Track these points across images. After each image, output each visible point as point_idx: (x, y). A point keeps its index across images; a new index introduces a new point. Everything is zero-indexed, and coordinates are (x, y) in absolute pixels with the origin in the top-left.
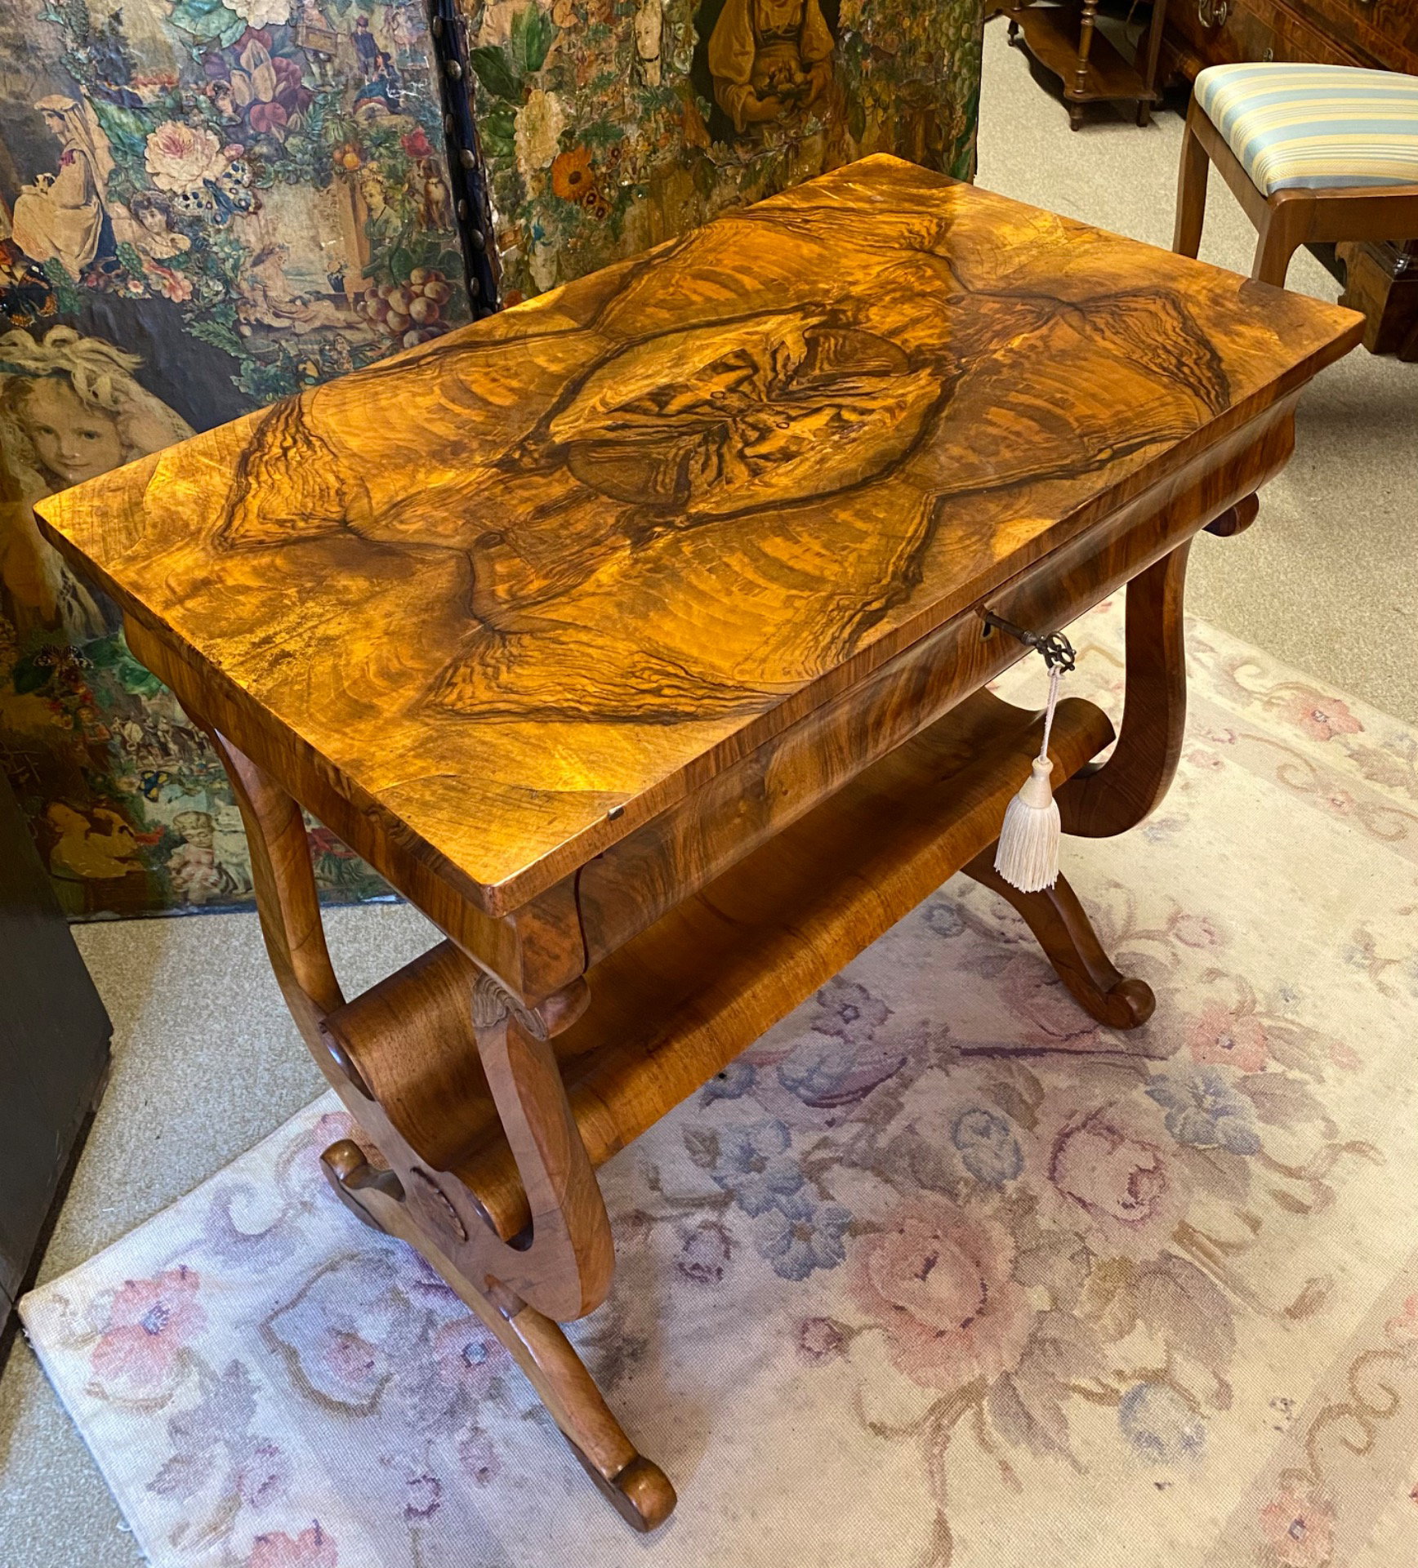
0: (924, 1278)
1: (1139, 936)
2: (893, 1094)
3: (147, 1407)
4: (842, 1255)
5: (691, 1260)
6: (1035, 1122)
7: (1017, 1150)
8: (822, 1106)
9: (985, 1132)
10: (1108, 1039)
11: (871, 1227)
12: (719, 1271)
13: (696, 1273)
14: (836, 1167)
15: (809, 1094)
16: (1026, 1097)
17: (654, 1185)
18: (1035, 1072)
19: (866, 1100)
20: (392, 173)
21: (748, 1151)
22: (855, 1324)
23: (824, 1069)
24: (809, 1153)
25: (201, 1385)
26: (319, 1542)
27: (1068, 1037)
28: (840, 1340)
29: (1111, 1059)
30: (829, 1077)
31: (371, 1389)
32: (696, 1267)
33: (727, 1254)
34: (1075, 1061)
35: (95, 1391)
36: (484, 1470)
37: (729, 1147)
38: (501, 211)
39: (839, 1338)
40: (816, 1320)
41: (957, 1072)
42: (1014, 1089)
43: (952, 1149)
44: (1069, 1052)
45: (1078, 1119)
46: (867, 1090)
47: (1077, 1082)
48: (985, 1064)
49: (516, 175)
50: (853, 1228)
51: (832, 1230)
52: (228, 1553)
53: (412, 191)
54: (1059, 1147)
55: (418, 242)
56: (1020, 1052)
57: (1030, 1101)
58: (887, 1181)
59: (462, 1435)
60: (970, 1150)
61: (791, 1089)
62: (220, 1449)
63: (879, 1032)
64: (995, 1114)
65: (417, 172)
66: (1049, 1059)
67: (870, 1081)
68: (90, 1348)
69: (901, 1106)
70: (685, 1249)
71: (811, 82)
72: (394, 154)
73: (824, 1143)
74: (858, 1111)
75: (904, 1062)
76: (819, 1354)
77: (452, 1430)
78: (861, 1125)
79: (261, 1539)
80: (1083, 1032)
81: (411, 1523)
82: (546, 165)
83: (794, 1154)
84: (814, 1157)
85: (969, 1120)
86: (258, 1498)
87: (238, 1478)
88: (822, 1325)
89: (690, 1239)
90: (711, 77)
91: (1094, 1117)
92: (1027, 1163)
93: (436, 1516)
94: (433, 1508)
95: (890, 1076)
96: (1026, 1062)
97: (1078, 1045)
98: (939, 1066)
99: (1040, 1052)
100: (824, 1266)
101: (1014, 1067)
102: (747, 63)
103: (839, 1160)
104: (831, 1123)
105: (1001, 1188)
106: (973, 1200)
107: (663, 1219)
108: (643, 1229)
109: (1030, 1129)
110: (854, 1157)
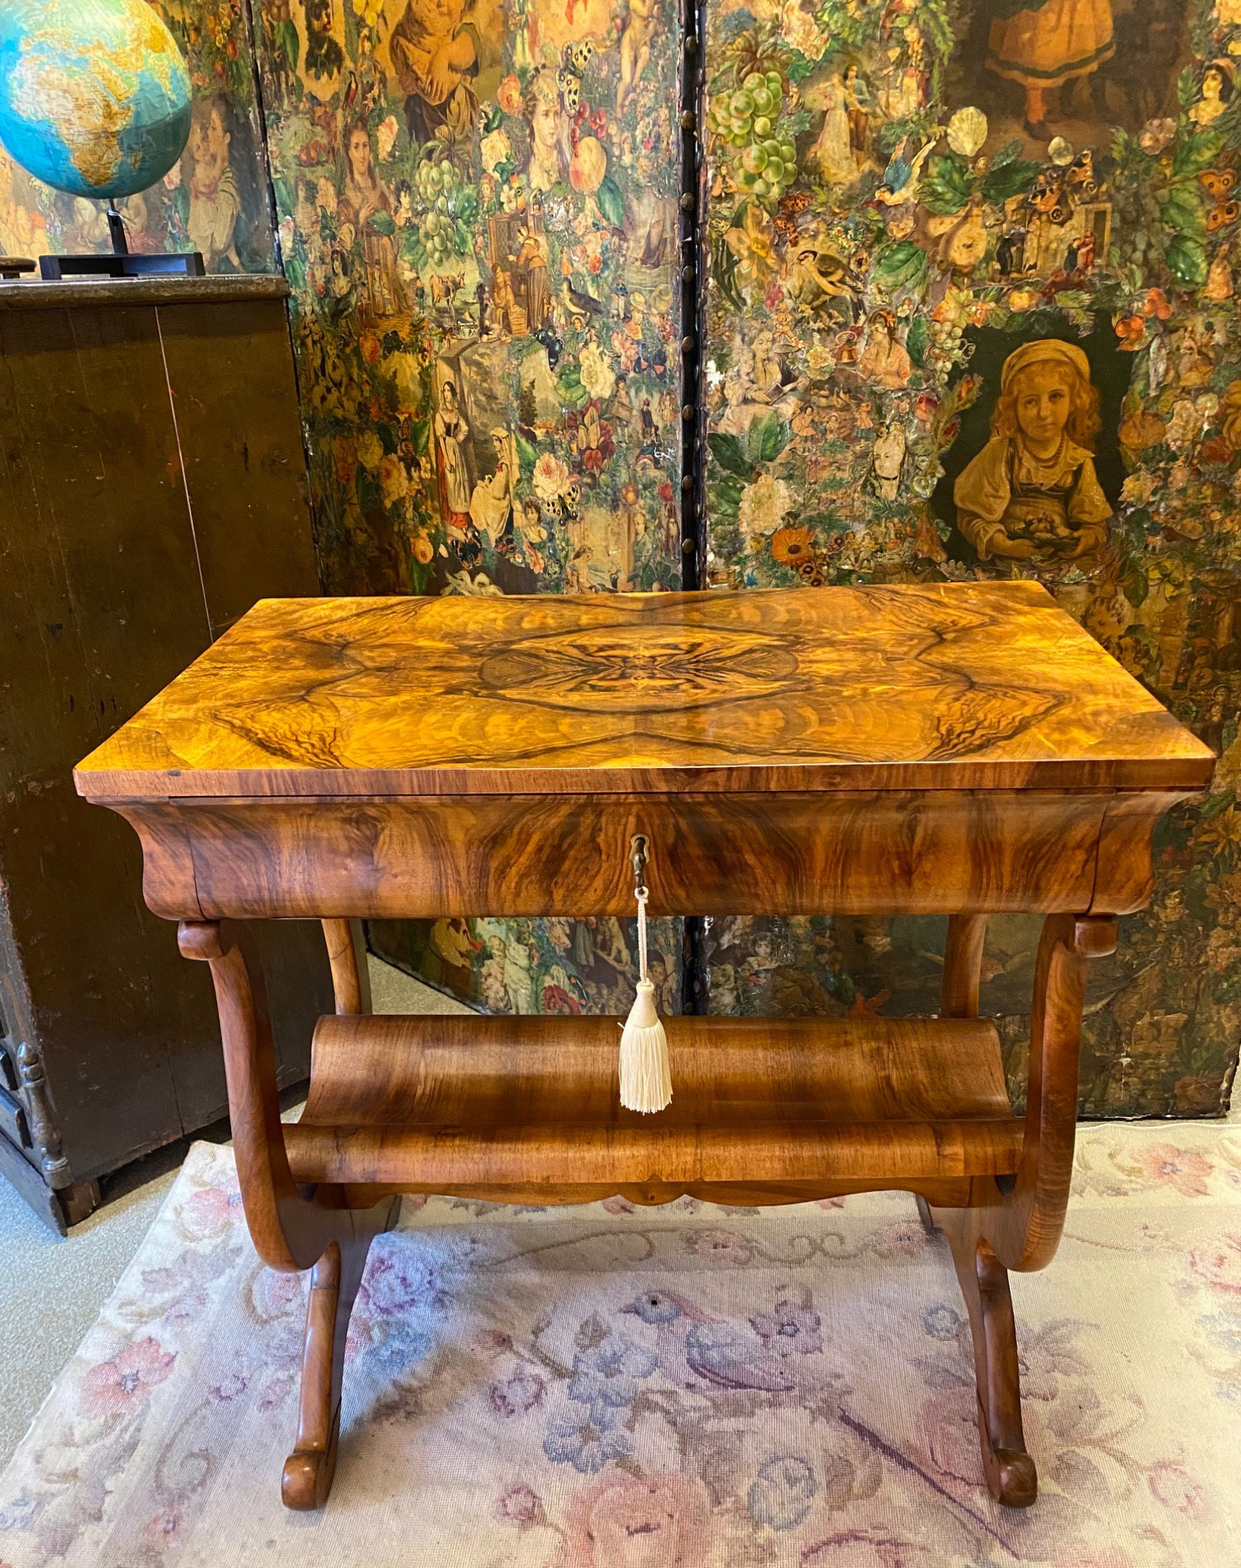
0: (631, 1534)
1: (1110, 1452)
2: (756, 1403)
3: (186, 1236)
4: (595, 1470)
5: (505, 1391)
6: (840, 1508)
7: (802, 1515)
8: (696, 1370)
9: (792, 1481)
10: (981, 1502)
11: (637, 1472)
12: (513, 1411)
13: (499, 1401)
14: (659, 1414)
15: (697, 1357)
16: (856, 1485)
17: (537, 1332)
18: (885, 1475)
19: (731, 1391)
20: (651, 511)
21: (616, 1358)
22: (550, 1518)
23: (727, 1351)
24: (653, 1392)
25: (216, 1247)
26: (167, 1365)
27: (946, 1473)
28: (530, 1518)
29: (964, 1516)
30: (724, 1357)
31: (274, 1313)
32: (504, 1398)
33: (527, 1408)
34: (930, 1494)
35: (178, 1212)
36: (270, 1402)
37: (607, 1347)
38: (718, 554)
39: (530, 1517)
40: (530, 1492)
41: (821, 1425)
42: (852, 1473)
43: (754, 1472)
44: (933, 1484)
45: (881, 1535)
46: (740, 1385)
47: (912, 1509)
48: (851, 1439)
49: (737, 532)
50: (622, 1461)
51: (609, 1450)
52: (133, 1333)
53: (660, 526)
54: (840, 1540)
55: (660, 563)
56: (889, 1451)
57: (855, 1491)
58: (683, 1452)
59: (282, 1375)
60: (765, 1483)
61: (689, 1345)
62: (186, 1283)
63: (796, 1357)
64: (816, 1476)
65: (664, 512)
66: (909, 1476)
67: (751, 1382)
68: (197, 1189)
69: (752, 1414)
70: (509, 1383)
71: (1078, 539)
72: (653, 498)
73: (669, 1394)
74: (717, 1393)
75: (788, 1389)
76: (507, 1514)
77: (282, 1367)
78: (709, 1404)
79: (150, 1340)
80: (963, 1479)
81: (210, 1397)
82: (767, 533)
83: (642, 1384)
84: (651, 1396)
85: (790, 1463)
86: (172, 1318)
87: (177, 1302)
88: (530, 1498)
89: (519, 1378)
90: (956, 507)
91: (897, 1545)
92: (801, 1528)
93: (223, 1403)
94: (229, 1398)
95: (768, 1390)
96: (886, 1462)
97: (948, 1486)
98: (812, 1412)
99: (906, 1464)
100: (576, 1466)
101: (872, 1458)
102: (1000, 507)
103: (667, 1412)
104: (689, 1386)
105: (757, 1525)
106: (726, 1517)
107: (516, 1353)
108: (499, 1350)
109: (832, 1508)
110: (679, 1420)
